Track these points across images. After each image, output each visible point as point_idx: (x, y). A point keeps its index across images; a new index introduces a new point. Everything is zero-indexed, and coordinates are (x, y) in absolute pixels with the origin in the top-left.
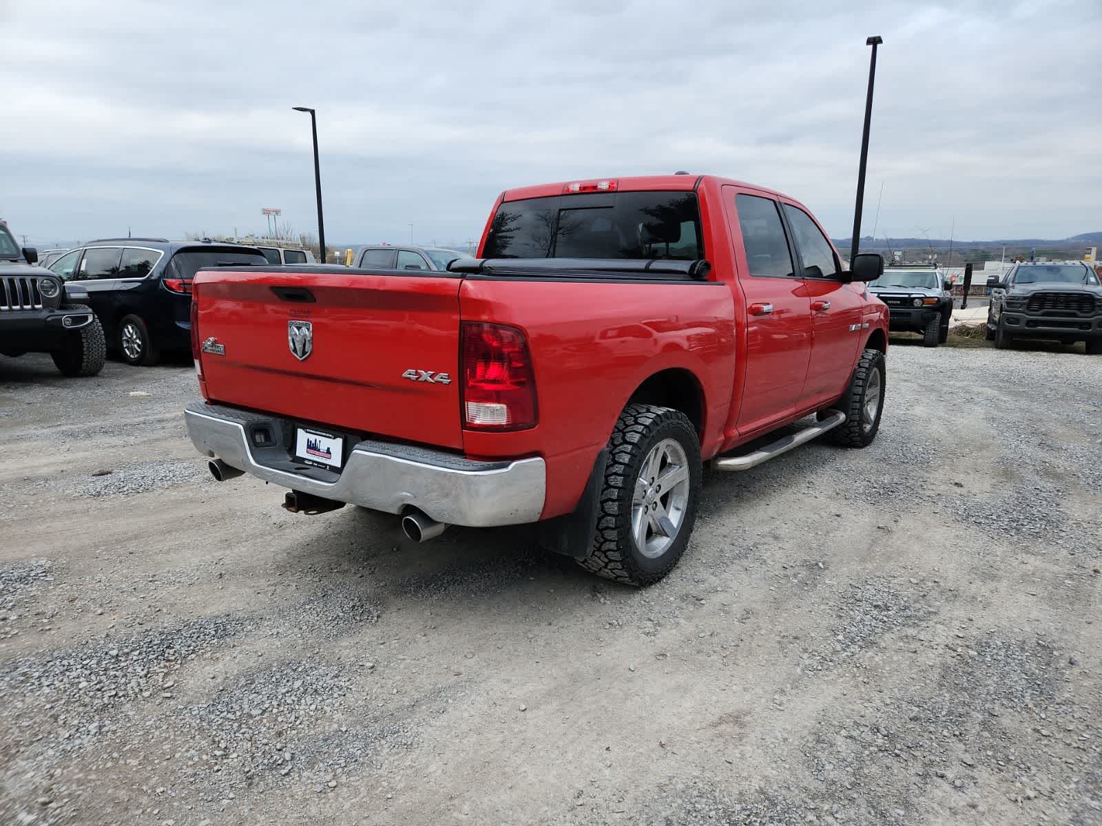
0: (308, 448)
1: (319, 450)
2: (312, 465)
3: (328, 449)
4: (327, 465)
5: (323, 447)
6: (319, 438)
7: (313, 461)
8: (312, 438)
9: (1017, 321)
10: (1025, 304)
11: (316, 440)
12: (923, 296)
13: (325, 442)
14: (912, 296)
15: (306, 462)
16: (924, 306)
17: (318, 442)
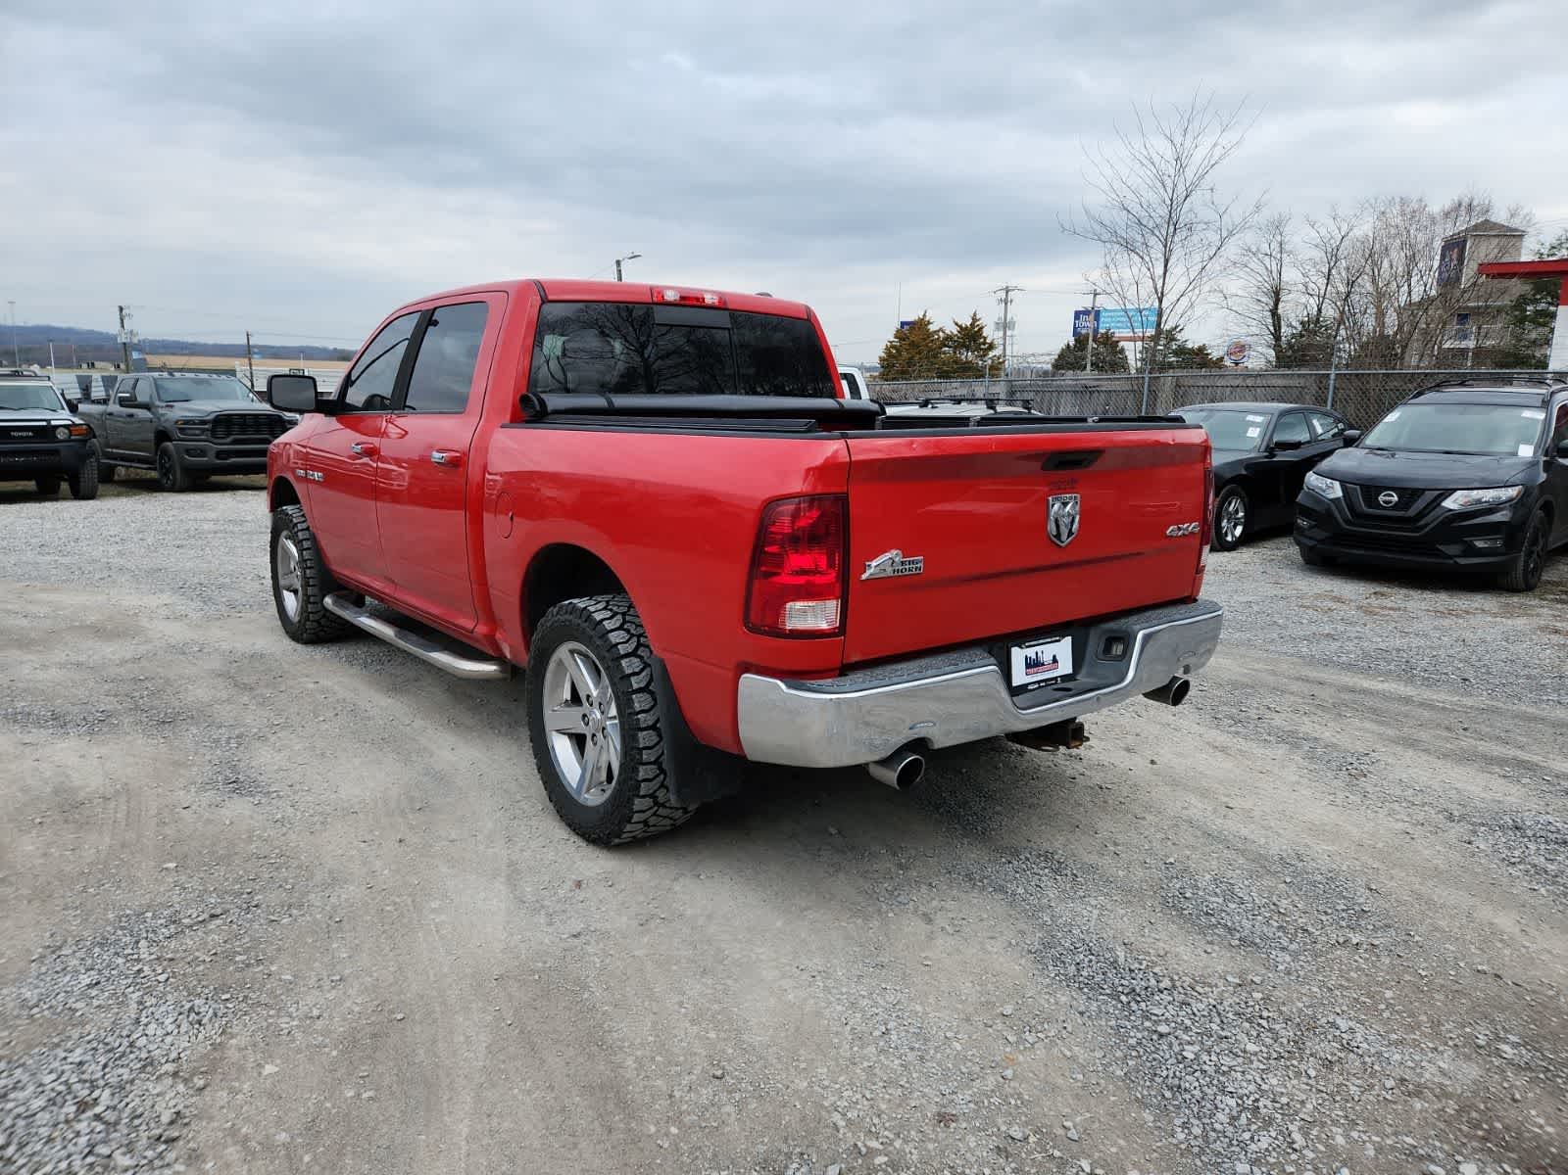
0: (1027, 668)
1: (1043, 664)
2: (1040, 687)
3: (1054, 657)
4: (1056, 678)
5: (1047, 658)
6: (1038, 649)
7: (1039, 682)
8: (1031, 652)
9: (203, 453)
10: (208, 430)
11: (1037, 653)
12: (70, 423)
13: (1047, 650)
14: (53, 423)
15: (1030, 687)
16: (73, 437)
17: (1040, 654)
